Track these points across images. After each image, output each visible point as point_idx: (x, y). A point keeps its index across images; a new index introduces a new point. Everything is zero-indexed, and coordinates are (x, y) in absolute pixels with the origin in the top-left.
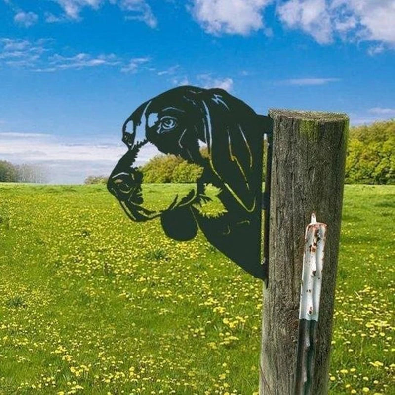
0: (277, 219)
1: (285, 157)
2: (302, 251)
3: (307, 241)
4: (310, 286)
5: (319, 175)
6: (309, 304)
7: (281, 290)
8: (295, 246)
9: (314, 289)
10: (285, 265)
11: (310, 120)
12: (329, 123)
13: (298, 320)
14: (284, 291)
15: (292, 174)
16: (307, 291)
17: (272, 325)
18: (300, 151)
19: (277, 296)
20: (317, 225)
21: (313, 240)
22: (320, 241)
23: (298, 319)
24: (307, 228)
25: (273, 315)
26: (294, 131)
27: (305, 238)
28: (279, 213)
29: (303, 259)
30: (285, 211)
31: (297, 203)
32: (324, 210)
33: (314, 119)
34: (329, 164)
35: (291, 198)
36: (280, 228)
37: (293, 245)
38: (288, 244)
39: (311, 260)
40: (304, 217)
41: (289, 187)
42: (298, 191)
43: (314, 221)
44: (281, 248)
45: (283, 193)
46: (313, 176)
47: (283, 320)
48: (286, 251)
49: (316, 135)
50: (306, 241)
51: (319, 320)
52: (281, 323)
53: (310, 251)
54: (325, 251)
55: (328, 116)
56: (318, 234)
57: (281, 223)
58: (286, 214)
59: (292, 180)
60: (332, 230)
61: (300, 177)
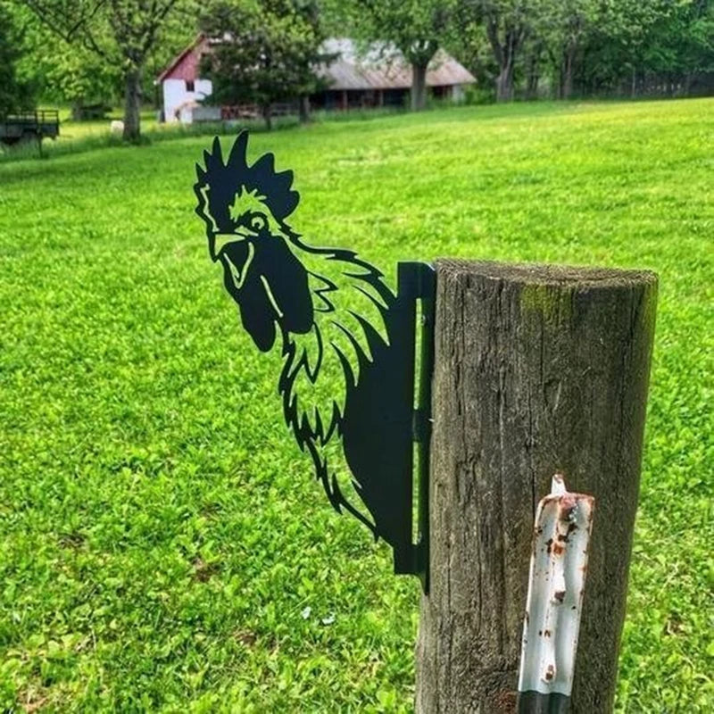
0: (457, 485)
1: (480, 359)
2: (527, 551)
3: (540, 532)
4: (548, 623)
5: (574, 396)
6: (546, 659)
7: (469, 631)
8: (507, 540)
9: (559, 630)
10: (480, 579)
11: (546, 283)
12: (602, 291)
13: (514, 693)
14: (476, 632)
15: (499, 394)
16: (541, 633)
17: (443, 702)
18: (521, 346)
19: (456, 644)
20: (570, 499)
21: (556, 529)
22: (575, 531)
23: (516, 689)
24: (541, 504)
25: (447, 682)
26: (505, 307)
27: (536, 525)
28: (462, 474)
29: (528, 567)
30: (479, 470)
31: (512, 453)
32: (588, 467)
33: (560, 280)
34: (602, 373)
35: (494, 443)
36: (466, 504)
37: (502, 538)
38: (487, 536)
39: (551, 569)
40: (533, 482)
41: (489, 421)
42: (516, 428)
43: (558, 488)
44: (469, 545)
45: (474, 434)
46: (558, 397)
47: (473, 693)
48: (482, 552)
49: (563, 314)
50: (536, 531)
51: (573, 691)
52: (468, 698)
53: (549, 551)
54: (591, 550)
55: (599, 274)
56: (571, 516)
57: (469, 494)
58: (483, 476)
59: (499, 404)
60: (610, 509)
61: (520, 400)
